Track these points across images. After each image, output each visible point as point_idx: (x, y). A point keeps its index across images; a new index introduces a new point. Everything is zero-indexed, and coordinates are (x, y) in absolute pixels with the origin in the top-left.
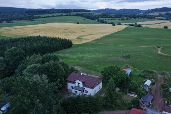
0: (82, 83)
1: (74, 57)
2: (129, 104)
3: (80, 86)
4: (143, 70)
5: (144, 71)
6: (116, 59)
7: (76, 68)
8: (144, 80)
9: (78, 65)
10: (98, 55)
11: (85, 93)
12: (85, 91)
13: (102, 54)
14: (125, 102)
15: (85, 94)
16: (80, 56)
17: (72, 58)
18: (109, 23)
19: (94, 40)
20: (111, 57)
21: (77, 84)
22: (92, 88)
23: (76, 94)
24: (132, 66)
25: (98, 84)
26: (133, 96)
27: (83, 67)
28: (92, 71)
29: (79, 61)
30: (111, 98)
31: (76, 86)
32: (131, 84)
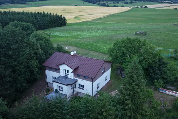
0: (72, 70)
1: (67, 35)
2: (169, 111)
3: (69, 76)
7: (67, 47)
9: (71, 45)
10: (101, 33)
11: (78, 90)
12: (78, 86)
13: (106, 32)
14: (159, 108)
15: (78, 92)
16: (75, 34)
17: (63, 37)
20: (120, 34)
21: (62, 73)
22: (92, 80)
23: (60, 92)
25: (104, 72)
26: (173, 94)
28: (93, 52)
29: (73, 39)
30: (132, 101)
31: (60, 77)
32: (168, 72)
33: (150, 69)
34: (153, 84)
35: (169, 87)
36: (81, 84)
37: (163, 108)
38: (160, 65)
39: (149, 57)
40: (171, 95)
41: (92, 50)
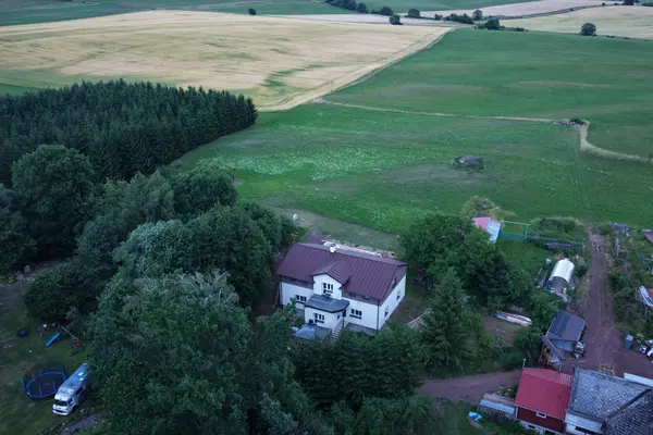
1: (276, 170)
2: (508, 350)
3: (333, 296)
4: (539, 220)
5: (541, 223)
6: (433, 176)
7: (295, 216)
8: (548, 260)
10: (365, 159)
11: (348, 319)
12: (349, 312)
13: (379, 156)
14: (492, 345)
15: (350, 324)
17: (267, 177)
18: (374, 13)
19: (333, 93)
20: (414, 165)
21: (318, 289)
22: (379, 302)
23: (318, 324)
24: (497, 203)
25: (395, 284)
26: (519, 321)
27: (322, 214)
28: (357, 227)
29: (298, 186)
30: (447, 336)
31: (315, 296)
32: (511, 282)
33: (481, 278)
34: (485, 303)
35: (513, 308)
36: (355, 309)
37: (498, 346)
38: (497, 269)
39: (479, 256)
40: (516, 323)
41: (355, 223)
